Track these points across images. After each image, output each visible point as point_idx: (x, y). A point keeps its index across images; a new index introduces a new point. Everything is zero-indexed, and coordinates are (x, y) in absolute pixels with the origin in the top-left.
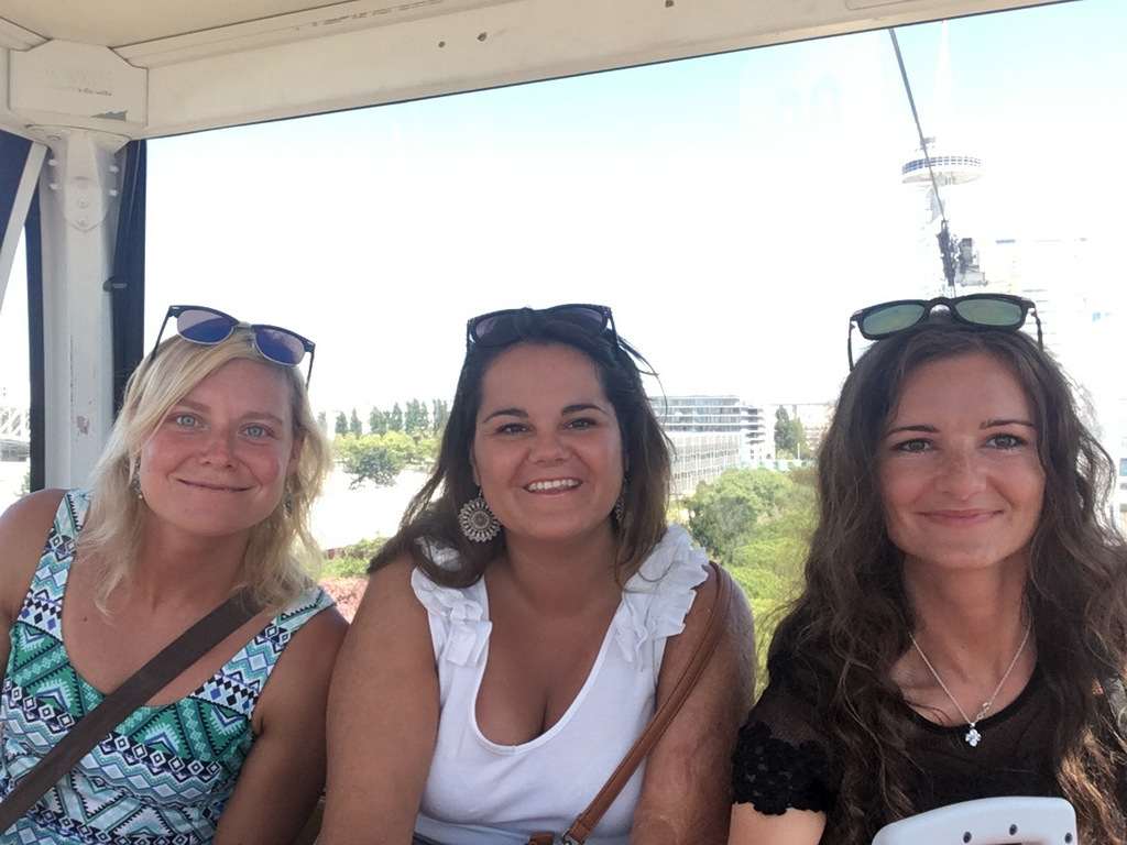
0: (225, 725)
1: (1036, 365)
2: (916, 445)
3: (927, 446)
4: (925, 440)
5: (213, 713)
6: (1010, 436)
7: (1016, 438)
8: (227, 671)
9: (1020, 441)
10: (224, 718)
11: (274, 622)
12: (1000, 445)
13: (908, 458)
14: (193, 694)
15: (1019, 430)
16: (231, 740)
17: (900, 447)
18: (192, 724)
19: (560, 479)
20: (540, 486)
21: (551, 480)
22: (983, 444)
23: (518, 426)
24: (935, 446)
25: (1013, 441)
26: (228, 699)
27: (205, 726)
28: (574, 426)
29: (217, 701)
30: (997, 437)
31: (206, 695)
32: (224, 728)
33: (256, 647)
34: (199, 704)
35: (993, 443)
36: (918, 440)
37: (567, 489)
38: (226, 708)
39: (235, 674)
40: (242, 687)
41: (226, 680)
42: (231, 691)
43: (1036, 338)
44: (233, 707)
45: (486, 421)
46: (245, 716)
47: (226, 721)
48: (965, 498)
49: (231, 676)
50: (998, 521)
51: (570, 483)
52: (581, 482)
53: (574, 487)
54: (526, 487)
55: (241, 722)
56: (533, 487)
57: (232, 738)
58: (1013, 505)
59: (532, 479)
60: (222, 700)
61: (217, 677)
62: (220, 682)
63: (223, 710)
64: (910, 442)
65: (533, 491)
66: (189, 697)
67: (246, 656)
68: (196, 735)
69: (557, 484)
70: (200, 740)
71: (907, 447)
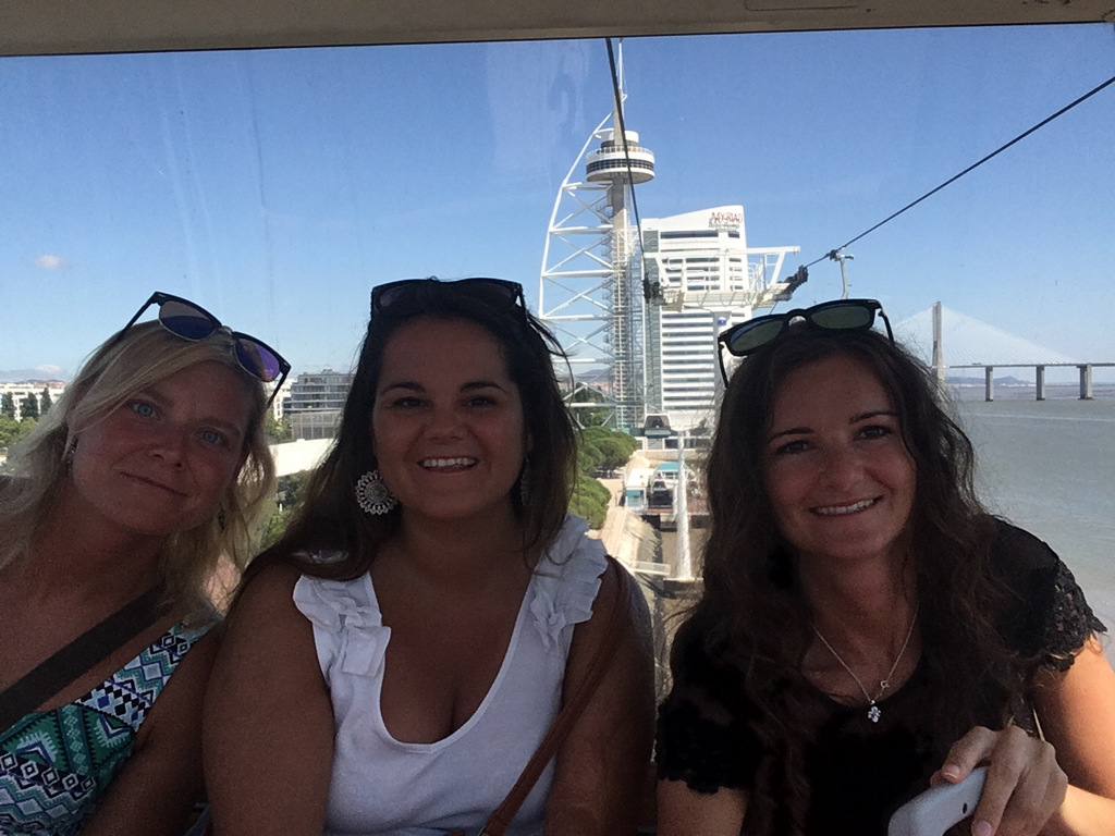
0: (110, 736)
1: (890, 359)
2: (794, 447)
3: (805, 446)
4: (803, 442)
5: (98, 722)
6: (877, 427)
7: (883, 428)
8: (118, 680)
9: (887, 430)
10: (109, 728)
11: (171, 631)
12: (869, 436)
13: (790, 461)
14: (79, 701)
15: (884, 420)
16: (111, 754)
17: (782, 451)
18: (73, 733)
19: (455, 458)
20: (434, 463)
21: (446, 458)
22: (856, 437)
23: (415, 401)
24: (812, 445)
25: (881, 432)
26: (116, 708)
27: (87, 736)
28: (474, 404)
29: (104, 709)
30: (866, 429)
31: (93, 702)
32: (107, 738)
33: (150, 656)
34: (84, 712)
35: (863, 434)
36: (797, 442)
37: (463, 468)
38: (114, 717)
39: (127, 682)
40: (134, 697)
41: (116, 688)
42: (120, 700)
43: (886, 335)
44: (120, 717)
45: (383, 393)
46: (131, 728)
47: (112, 731)
48: (847, 489)
49: (121, 684)
50: (881, 507)
51: (466, 462)
52: (477, 461)
53: (470, 466)
54: (421, 463)
55: (127, 734)
56: (427, 463)
57: (113, 751)
58: (893, 491)
59: (427, 455)
60: (110, 709)
61: (107, 684)
62: (109, 690)
63: (110, 719)
64: (790, 445)
65: (427, 468)
66: (73, 703)
67: (139, 665)
68: (76, 746)
69: (452, 462)
70: (80, 752)
71: (788, 449)
